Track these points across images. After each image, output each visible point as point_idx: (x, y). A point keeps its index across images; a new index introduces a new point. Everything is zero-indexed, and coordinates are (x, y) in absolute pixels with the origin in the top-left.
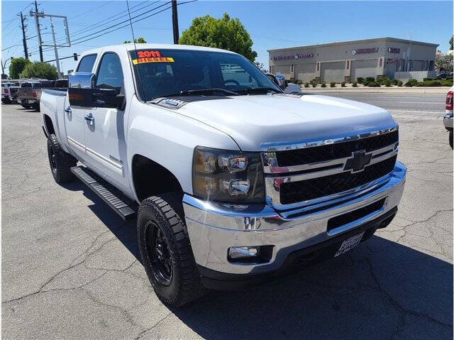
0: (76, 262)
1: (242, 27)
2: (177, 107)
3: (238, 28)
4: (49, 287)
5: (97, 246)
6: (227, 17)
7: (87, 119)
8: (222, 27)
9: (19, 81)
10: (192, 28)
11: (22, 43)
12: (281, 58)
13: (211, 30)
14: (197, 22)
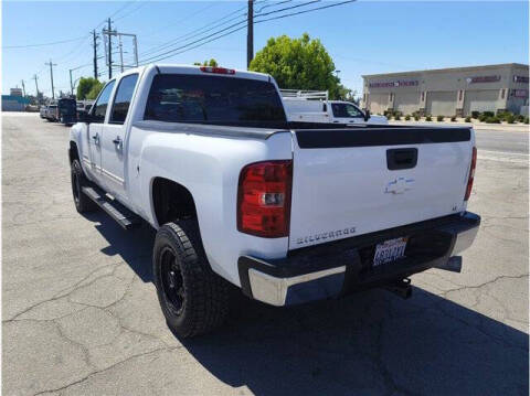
0: (62, 294)
1: (323, 50)
3: (318, 51)
4: (25, 316)
6: (307, 38)
8: (299, 48)
10: (266, 50)
12: (378, 85)
13: (285, 51)
14: (272, 43)
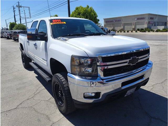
0: (30, 97)
1: (94, 10)
2: (66, 40)
3: (92, 11)
4: (20, 106)
5: (38, 92)
6: (88, 7)
7: (34, 45)
8: (86, 10)
9: (13, 31)
10: (75, 11)
11: (14, 17)
12: (108, 22)
13: (82, 11)
14: (77, 9)
